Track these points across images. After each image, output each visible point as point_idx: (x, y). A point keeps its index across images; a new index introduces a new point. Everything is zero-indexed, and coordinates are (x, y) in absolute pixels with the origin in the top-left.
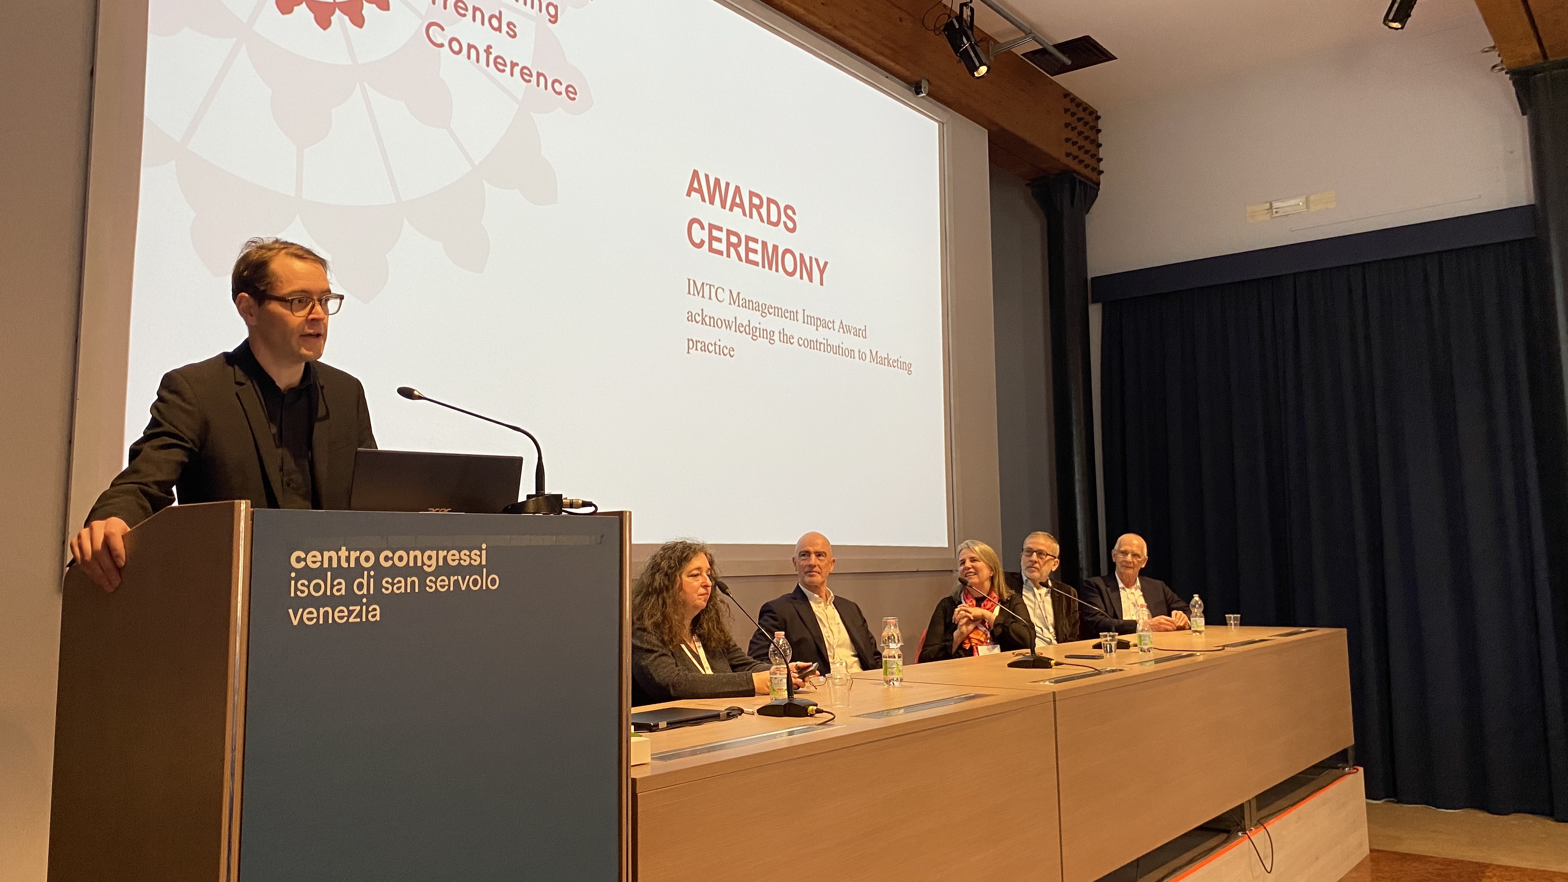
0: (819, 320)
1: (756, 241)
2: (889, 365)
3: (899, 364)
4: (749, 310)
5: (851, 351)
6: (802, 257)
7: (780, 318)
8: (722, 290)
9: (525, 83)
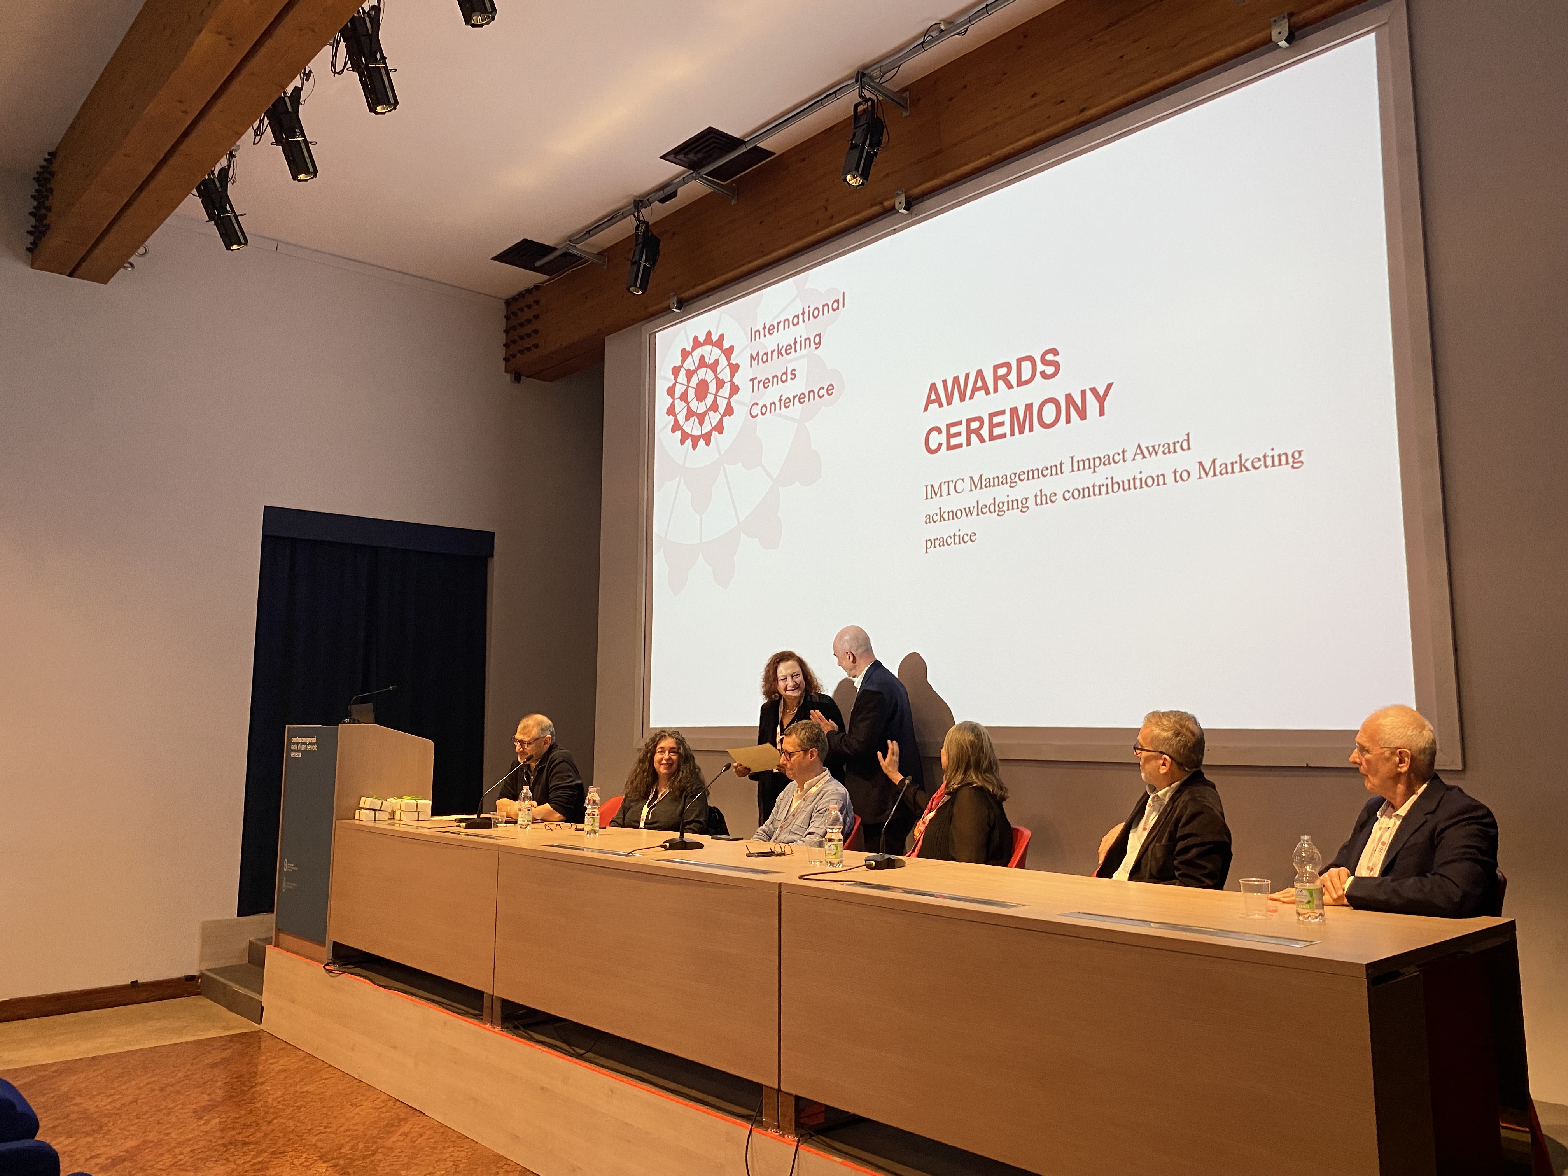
1: (1003, 412)
2: (1243, 469)
3: (1269, 462)
4: (994, 488)
5: (1158, 476)
6: (1069, 398)
7: (1036, 480)
8: (961, 481)
9: (801, 405)
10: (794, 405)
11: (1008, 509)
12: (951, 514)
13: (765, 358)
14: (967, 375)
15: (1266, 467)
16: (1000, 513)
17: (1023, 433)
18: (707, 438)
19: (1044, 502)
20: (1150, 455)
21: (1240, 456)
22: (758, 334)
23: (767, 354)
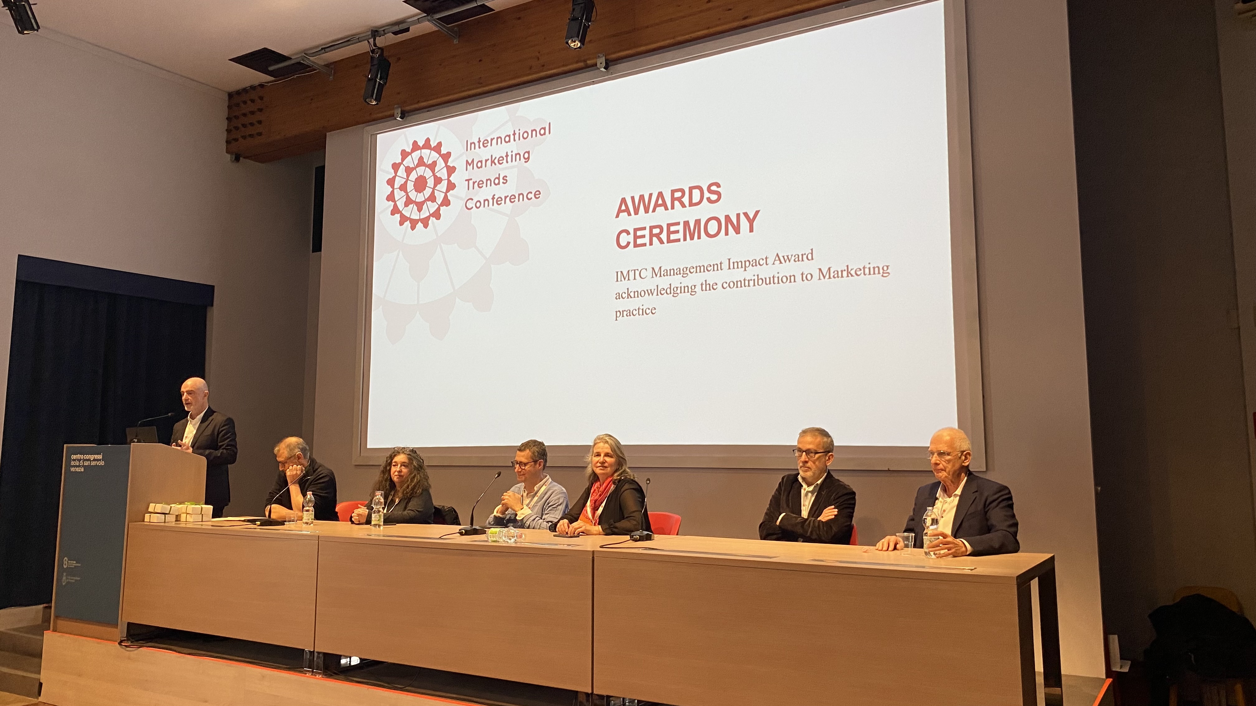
0: (747, 262)
1: (678, 224)
2: (849, 275)
3: (867, 271)
4: (670, 277)
5: (790, 276)
6: (727, 218)
7: (702, 273)
8: (645, 270)
9: (512, 204)
10: (505, 203)
11: (681, 292)
12: (636, 293)
13: (479, 165)
14: (651, 195)
15: (865, 274)
16: (675, 295)
17: (693, 239)
18: (425, 222)
19: (708, 288)
20: (785, 262)
21: (848, 266)
22: (473, 145)
23: (481, 162)
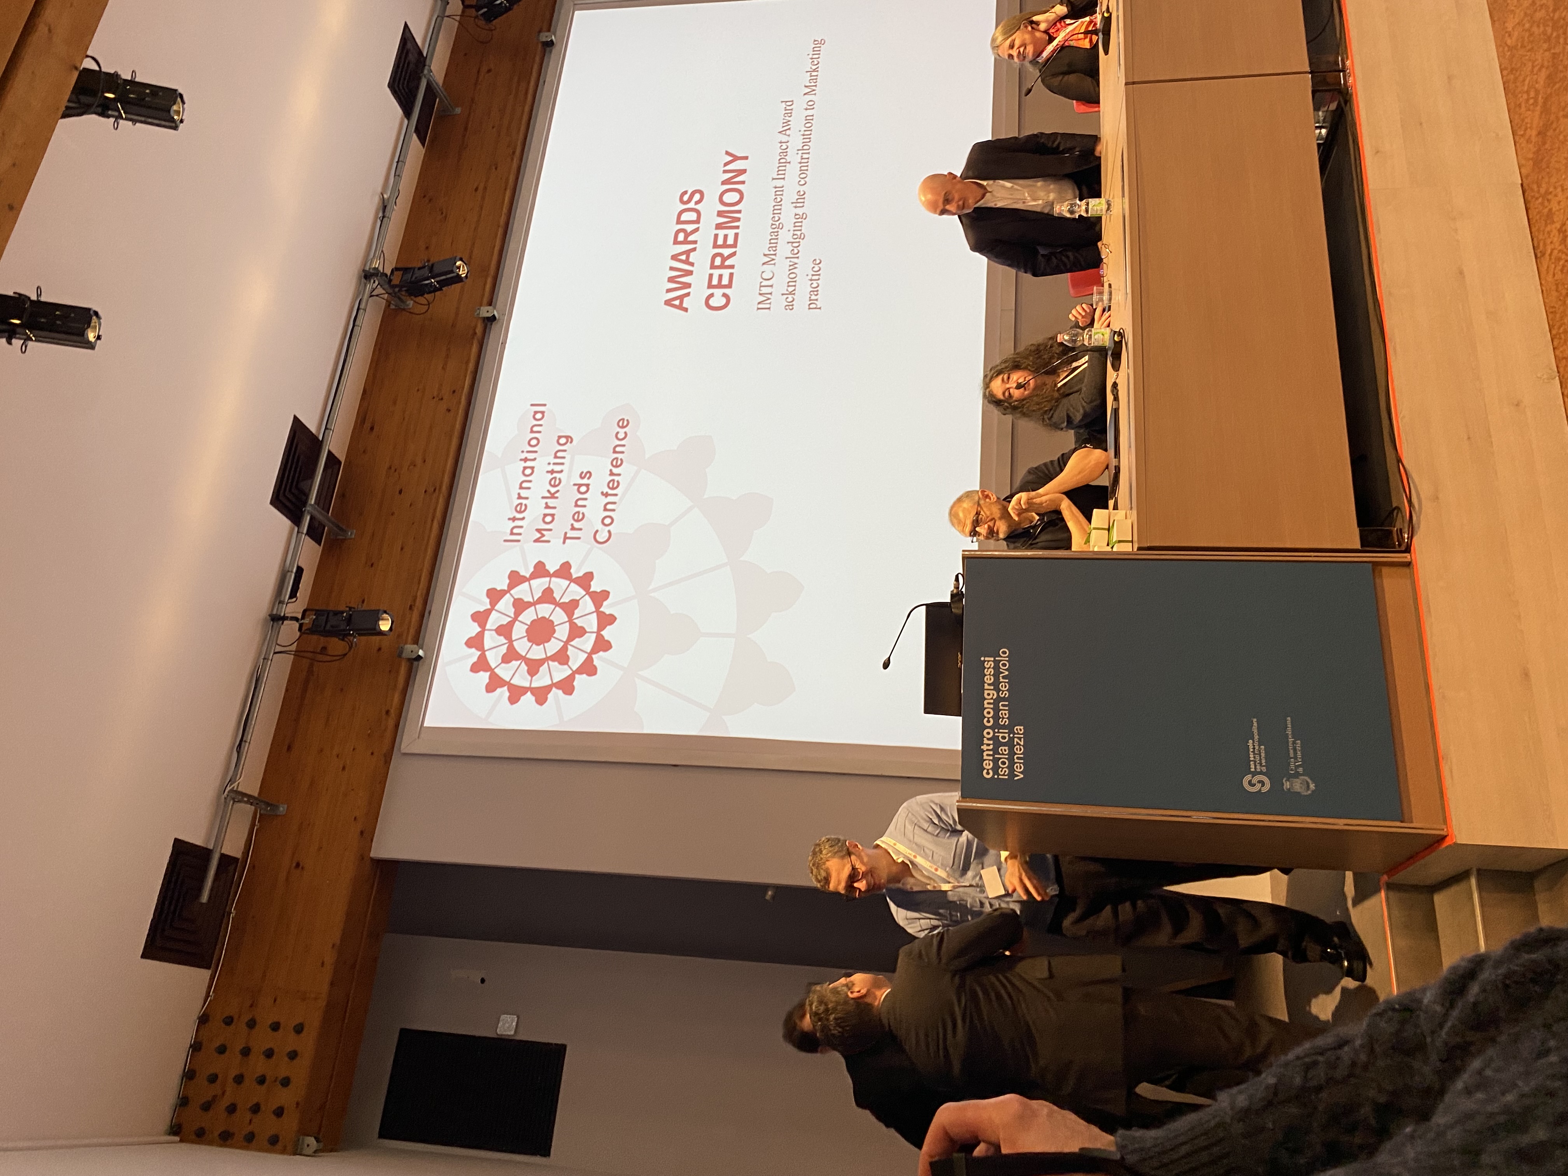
0: (781, 161)
8: (763, 274)
9: (624, 464)
10: (619, 475)
11: (801, 230)
12: (790, 284)
13: (549, 519)
14: (672, 269)
17: (740, 218)
19: (802, 200)
23: (545, 515)
